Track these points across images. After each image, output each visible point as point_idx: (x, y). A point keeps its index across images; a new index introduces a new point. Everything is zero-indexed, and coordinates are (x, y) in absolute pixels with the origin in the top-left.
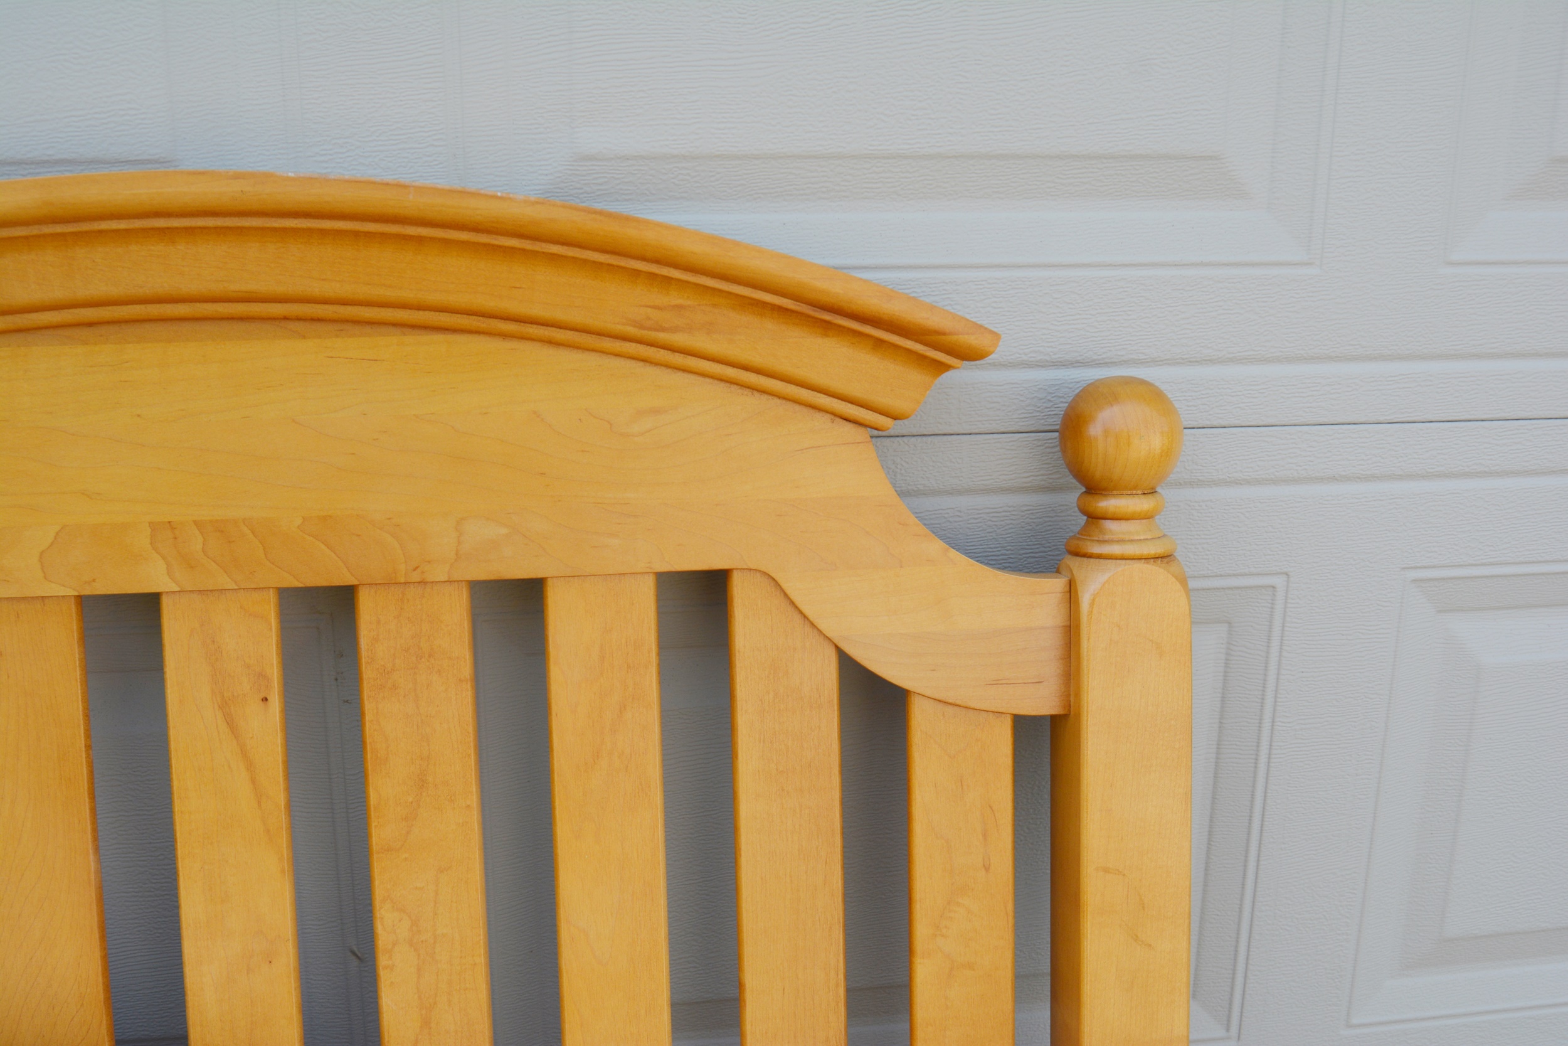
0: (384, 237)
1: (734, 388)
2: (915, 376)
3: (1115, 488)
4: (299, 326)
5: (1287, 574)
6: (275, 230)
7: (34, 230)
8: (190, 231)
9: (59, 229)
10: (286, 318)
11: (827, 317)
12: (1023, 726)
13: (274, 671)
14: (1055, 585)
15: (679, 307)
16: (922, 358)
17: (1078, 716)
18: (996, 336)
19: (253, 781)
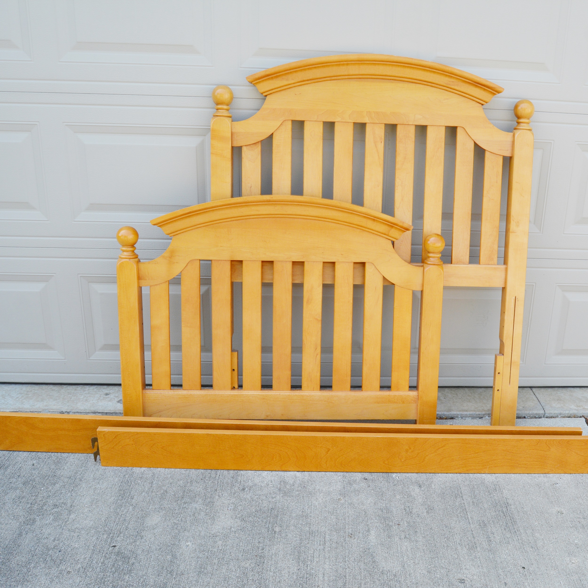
0: (408, 67)
1: (460, 96)
2: (490, 95)
3: (522, 118)
4: (392, 81)
5: (554, 140)
6: (391, 65)
7: (355, 62)
8: (379, 64)
9: (359, 62)
10: (391, 79)
11: (476, 84)
12: (505, 158)
13: (383, 138)
14: (512, 134)
15: (453, 82)
16: (491, 92)
17: (514, 157)
18: (504, 89)
19: (378, 155)
